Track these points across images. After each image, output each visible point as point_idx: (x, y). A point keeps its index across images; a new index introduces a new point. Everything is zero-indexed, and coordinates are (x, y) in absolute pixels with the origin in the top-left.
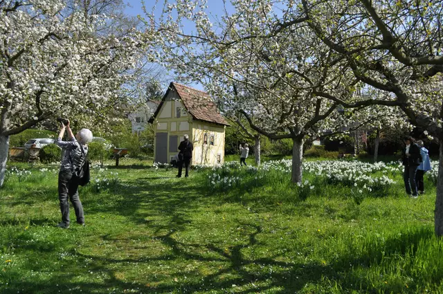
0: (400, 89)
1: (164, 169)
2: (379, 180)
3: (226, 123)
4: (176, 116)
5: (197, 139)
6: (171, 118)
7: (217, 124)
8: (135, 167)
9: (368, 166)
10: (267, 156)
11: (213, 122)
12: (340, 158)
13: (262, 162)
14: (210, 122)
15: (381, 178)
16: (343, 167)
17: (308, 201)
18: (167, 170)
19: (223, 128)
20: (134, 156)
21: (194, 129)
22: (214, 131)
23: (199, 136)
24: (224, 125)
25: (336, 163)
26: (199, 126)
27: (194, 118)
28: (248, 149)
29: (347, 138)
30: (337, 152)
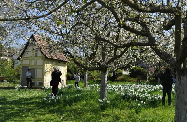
0: (150, 34)
1: (24, 90)
2: (155, 97)
3: (68, 60)
4: (34, 56)
5: (48, 70)
6: (32, 57)
7: (62, 61)
8: (8, 88)
9: (152, 87)
10: (94, 81)
11: (58, 60)
12: (138, 82)
13: (88, 84)
14: (57, 60)
15: (156, 96)
16: (137, 88)
17: (105, 112)
18: (26, 90)
19: (66, 63)
20: (10, 81)
21: (45, 64)
22: (60, 65)
23: (49, 68)
24: (66, 62)
25: (134, 85)
26: (50, 62)
27: (46, 57)
28: (80, 77)
29: (143, 70)
30: (137, 79)
